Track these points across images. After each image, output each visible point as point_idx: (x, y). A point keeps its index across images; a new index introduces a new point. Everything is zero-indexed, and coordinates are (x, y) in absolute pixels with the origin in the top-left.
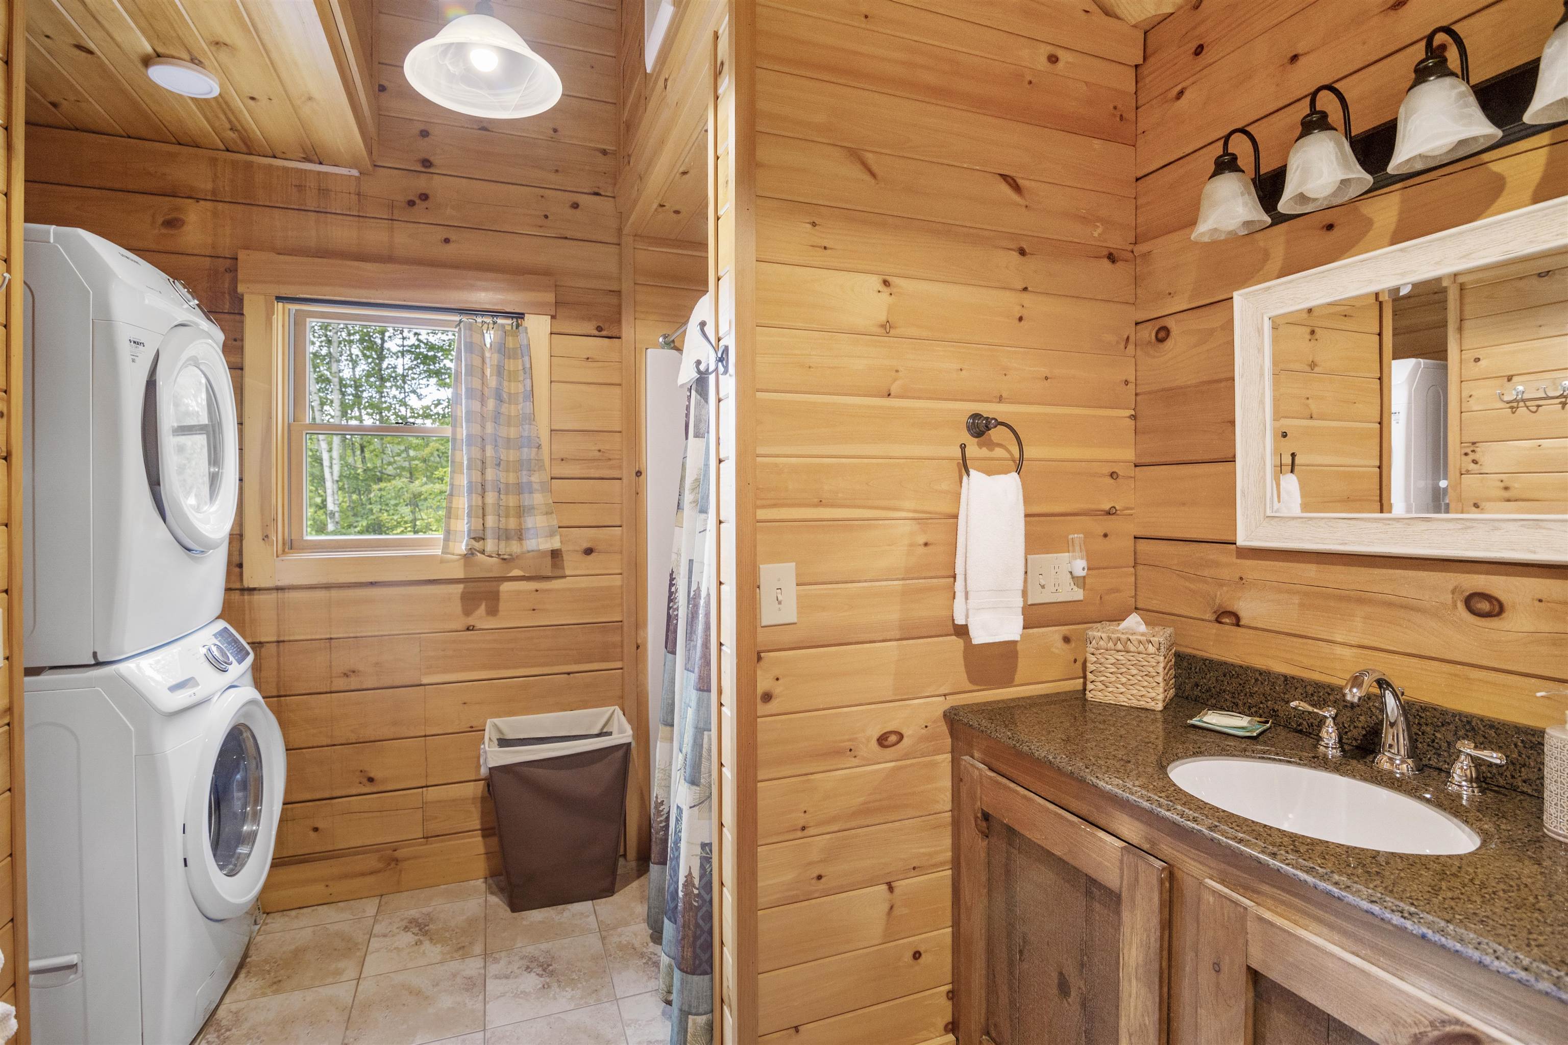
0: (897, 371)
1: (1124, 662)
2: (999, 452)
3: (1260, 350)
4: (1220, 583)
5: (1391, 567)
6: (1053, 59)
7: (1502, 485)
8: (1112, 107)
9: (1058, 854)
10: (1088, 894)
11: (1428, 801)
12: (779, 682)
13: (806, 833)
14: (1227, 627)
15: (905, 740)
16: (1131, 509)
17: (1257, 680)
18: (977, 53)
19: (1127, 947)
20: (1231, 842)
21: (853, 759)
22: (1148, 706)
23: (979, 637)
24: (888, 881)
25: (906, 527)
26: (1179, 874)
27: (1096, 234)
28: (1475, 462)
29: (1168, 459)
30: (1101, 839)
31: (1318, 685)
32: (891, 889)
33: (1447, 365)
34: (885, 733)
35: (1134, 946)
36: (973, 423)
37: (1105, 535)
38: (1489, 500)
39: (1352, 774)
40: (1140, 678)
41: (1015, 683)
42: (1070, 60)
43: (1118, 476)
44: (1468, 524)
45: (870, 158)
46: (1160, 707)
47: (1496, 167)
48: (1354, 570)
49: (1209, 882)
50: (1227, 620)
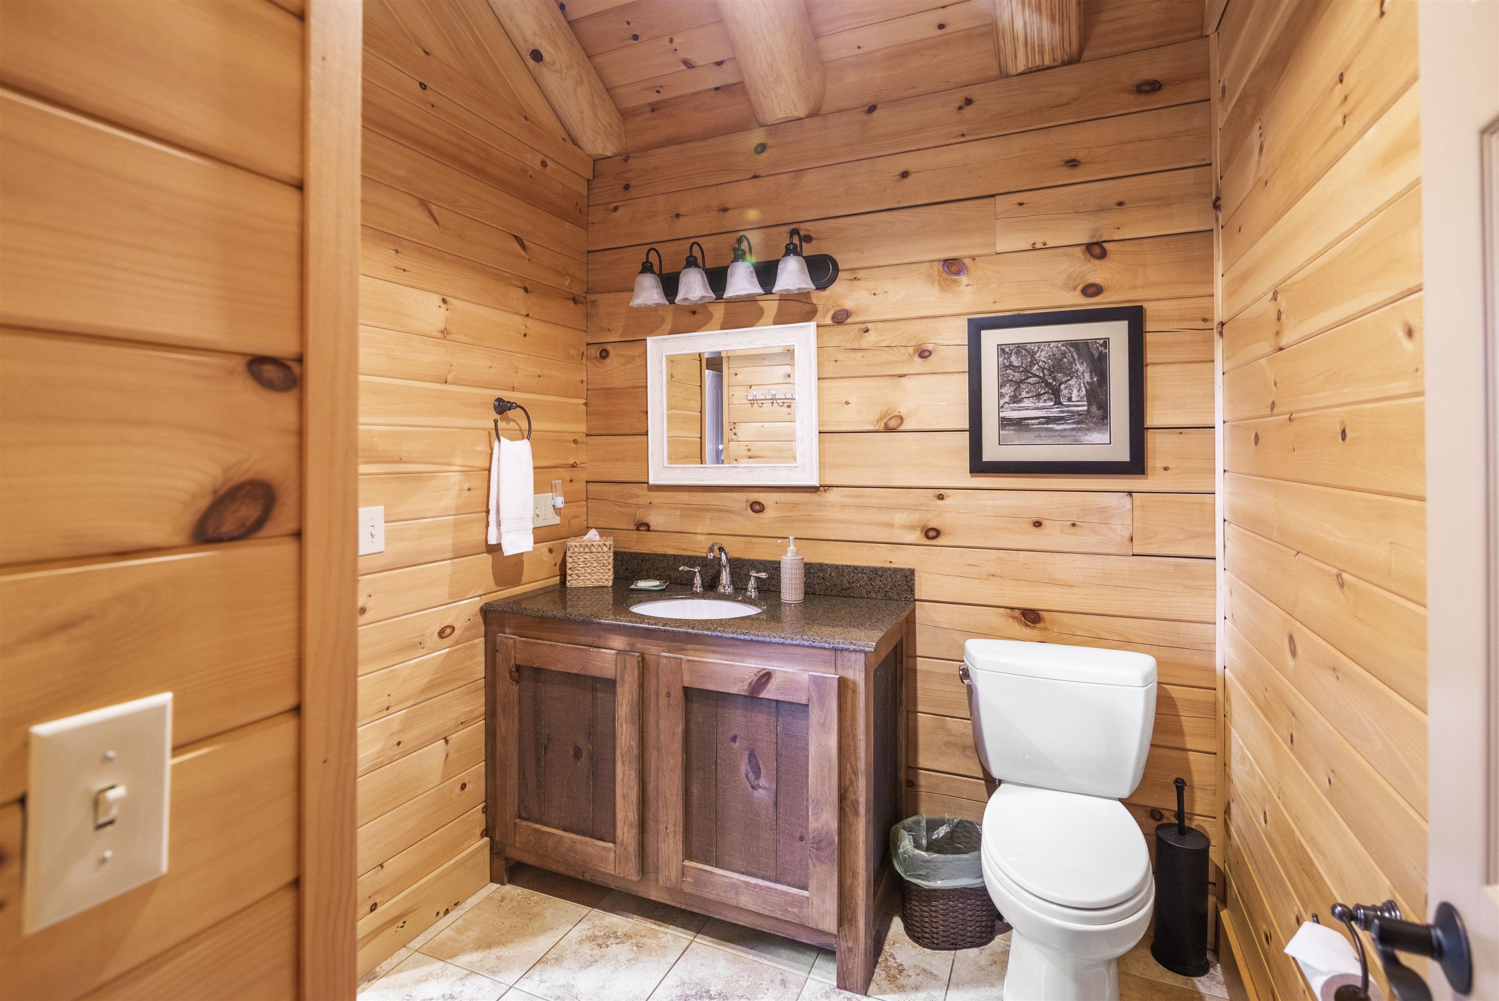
0: (451, 365)
1: (589, 560)
2: (513, 425)
3: (661, 372)
4: (638, 506)
5: (718, 492)
6: (544, 164)
7: (747, 448)
8: (575, 202)
9: (575, 672)
10: (594, 690)
11: (740, 601)
12: (372, 597)
13: (390, 711)
14: (642, 532)
15: (456, 631)
16: (585, 463)
17: (660, 560)
18: (503, 150)
19: (620, 708)
20: (674, 629)
21: (422, 650)
22: (604, 585)
23: (509, 550)
24: (444, 737)
25: (455, 478)
26: (647, 657)
27: (566, 284)
28: (735, 434)
29: (608, 432)
30: (603, 653)
31: (690, 557)
32: (447, 742)
33: (722, 375)
34: (443, 628)
35: (624, 705)
36: (499, 404)
37: (571, 481)
38: (742, 457)
39: (709, 598)
40: (599, 568)
41: (522, 583)
42: (553, 167)
43: (578, 442)
44: (752, 469)
45: (434, 208)
46: (610, 584)
47: (761, 304)
48: (706, 494)
49: (663, 654)
50: (642, 528)
